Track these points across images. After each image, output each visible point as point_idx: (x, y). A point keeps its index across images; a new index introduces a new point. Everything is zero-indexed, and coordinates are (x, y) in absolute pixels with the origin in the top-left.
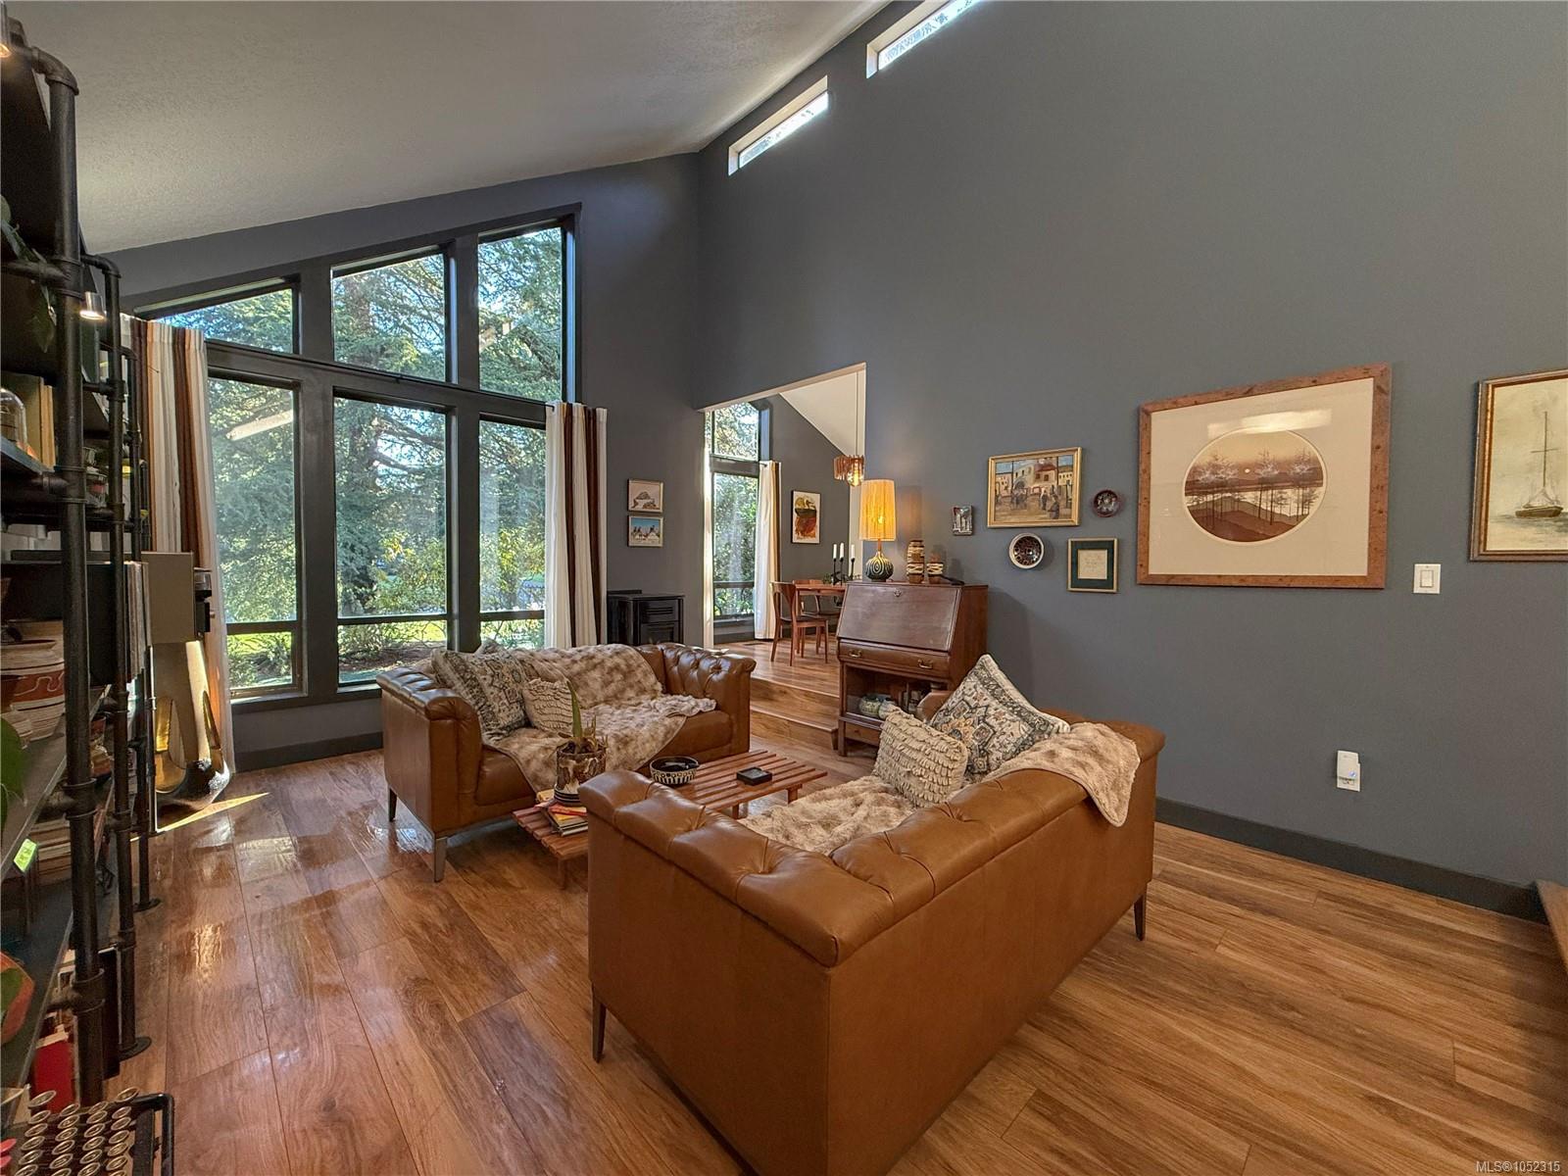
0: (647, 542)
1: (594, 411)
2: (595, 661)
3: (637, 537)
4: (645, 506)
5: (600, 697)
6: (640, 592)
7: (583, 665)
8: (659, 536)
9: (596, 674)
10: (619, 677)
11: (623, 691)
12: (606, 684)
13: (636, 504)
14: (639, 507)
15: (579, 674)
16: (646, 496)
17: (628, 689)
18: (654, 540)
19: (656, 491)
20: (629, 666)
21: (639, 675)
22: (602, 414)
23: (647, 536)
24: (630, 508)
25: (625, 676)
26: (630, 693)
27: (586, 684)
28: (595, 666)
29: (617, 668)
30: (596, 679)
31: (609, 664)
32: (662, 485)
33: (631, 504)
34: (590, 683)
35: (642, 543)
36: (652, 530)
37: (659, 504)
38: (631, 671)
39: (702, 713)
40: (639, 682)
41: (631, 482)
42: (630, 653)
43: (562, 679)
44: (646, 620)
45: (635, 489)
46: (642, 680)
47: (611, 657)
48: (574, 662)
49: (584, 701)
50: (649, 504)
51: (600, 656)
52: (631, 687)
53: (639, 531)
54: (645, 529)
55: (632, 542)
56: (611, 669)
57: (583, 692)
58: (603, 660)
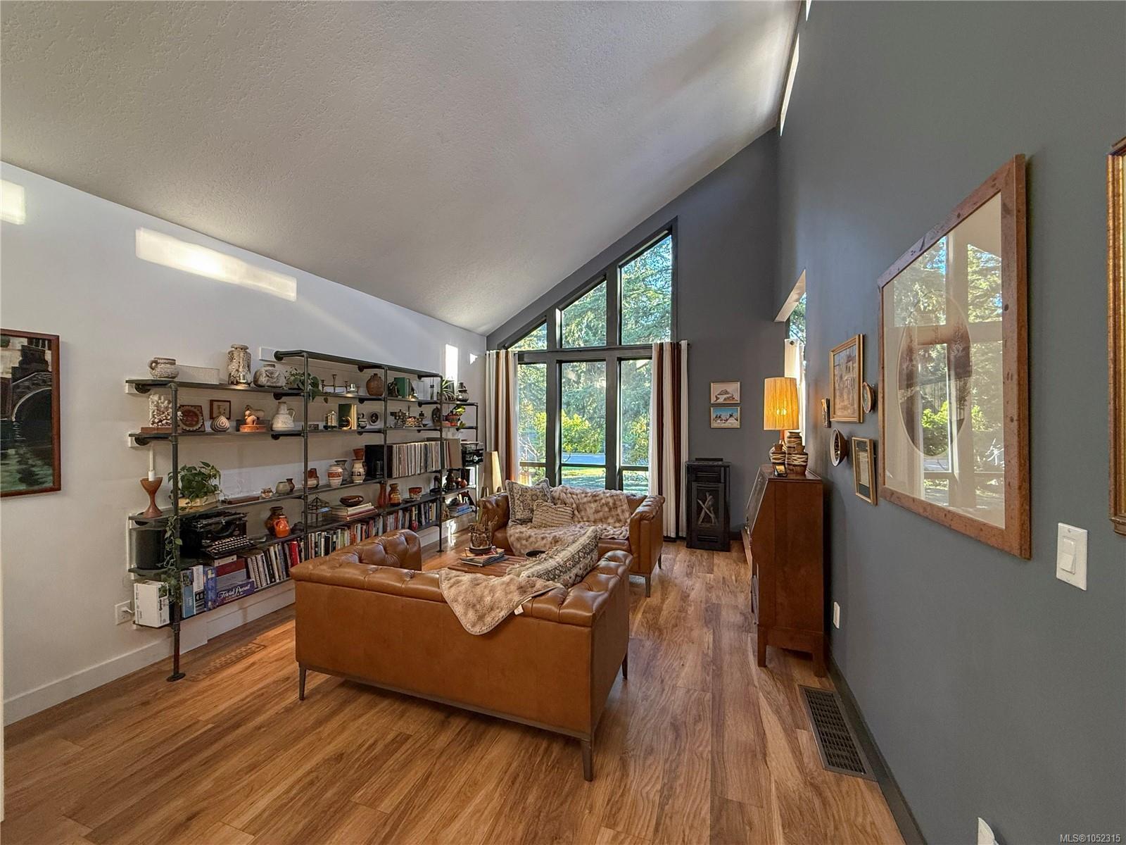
0: (727, 425)
1: (678, 343)
2: (597, 498)
3: (719, 421)
4: (725, 400)
5: (592, 519)
6: (721, 460)
7: (590, 499)
8: (737, 420)
9: (593, 505)
10: (607, 509)
11: (606, 518)
12: (597, 512)
13: (717, 398)
14: (721, 400)
15: (584, 503)
16: (727, 392)
17: (610, 518)
18: (733, 423)
19: (734, 388)
20: (614, 504)
21: (619, 511)
22: (684, 343)
23: (727, 420)
24: (712, 402)
25: (610, 510)
26: (611, 520)
27: (586, 510)
28: (596, 501)
29: (607, 504)
30: (592, 508)
31: (603, 501)
32: (739, 383)
33: (713, 400)
34: (588, 509)
35: (723, 425)
36: (731, 416)
37: (737, 397)
38: (615, 507)
39: (613, 538)
40: (618, 515)
41: (712, 384)
42: (621, 497)
43: (572, 504)
44: (697, 479)
45: (716, 388)
46: (620, 514)
47: (607, 497)
48: (586, 496)
49: (582, 518)
50: (728, 398)
51: (602, 495)
52: (613, 517)
53: (720, 417)
54: (725, 415)
55: (714, 425)
56: (603, 504)
57: (583, 513)
58: (602, 499)
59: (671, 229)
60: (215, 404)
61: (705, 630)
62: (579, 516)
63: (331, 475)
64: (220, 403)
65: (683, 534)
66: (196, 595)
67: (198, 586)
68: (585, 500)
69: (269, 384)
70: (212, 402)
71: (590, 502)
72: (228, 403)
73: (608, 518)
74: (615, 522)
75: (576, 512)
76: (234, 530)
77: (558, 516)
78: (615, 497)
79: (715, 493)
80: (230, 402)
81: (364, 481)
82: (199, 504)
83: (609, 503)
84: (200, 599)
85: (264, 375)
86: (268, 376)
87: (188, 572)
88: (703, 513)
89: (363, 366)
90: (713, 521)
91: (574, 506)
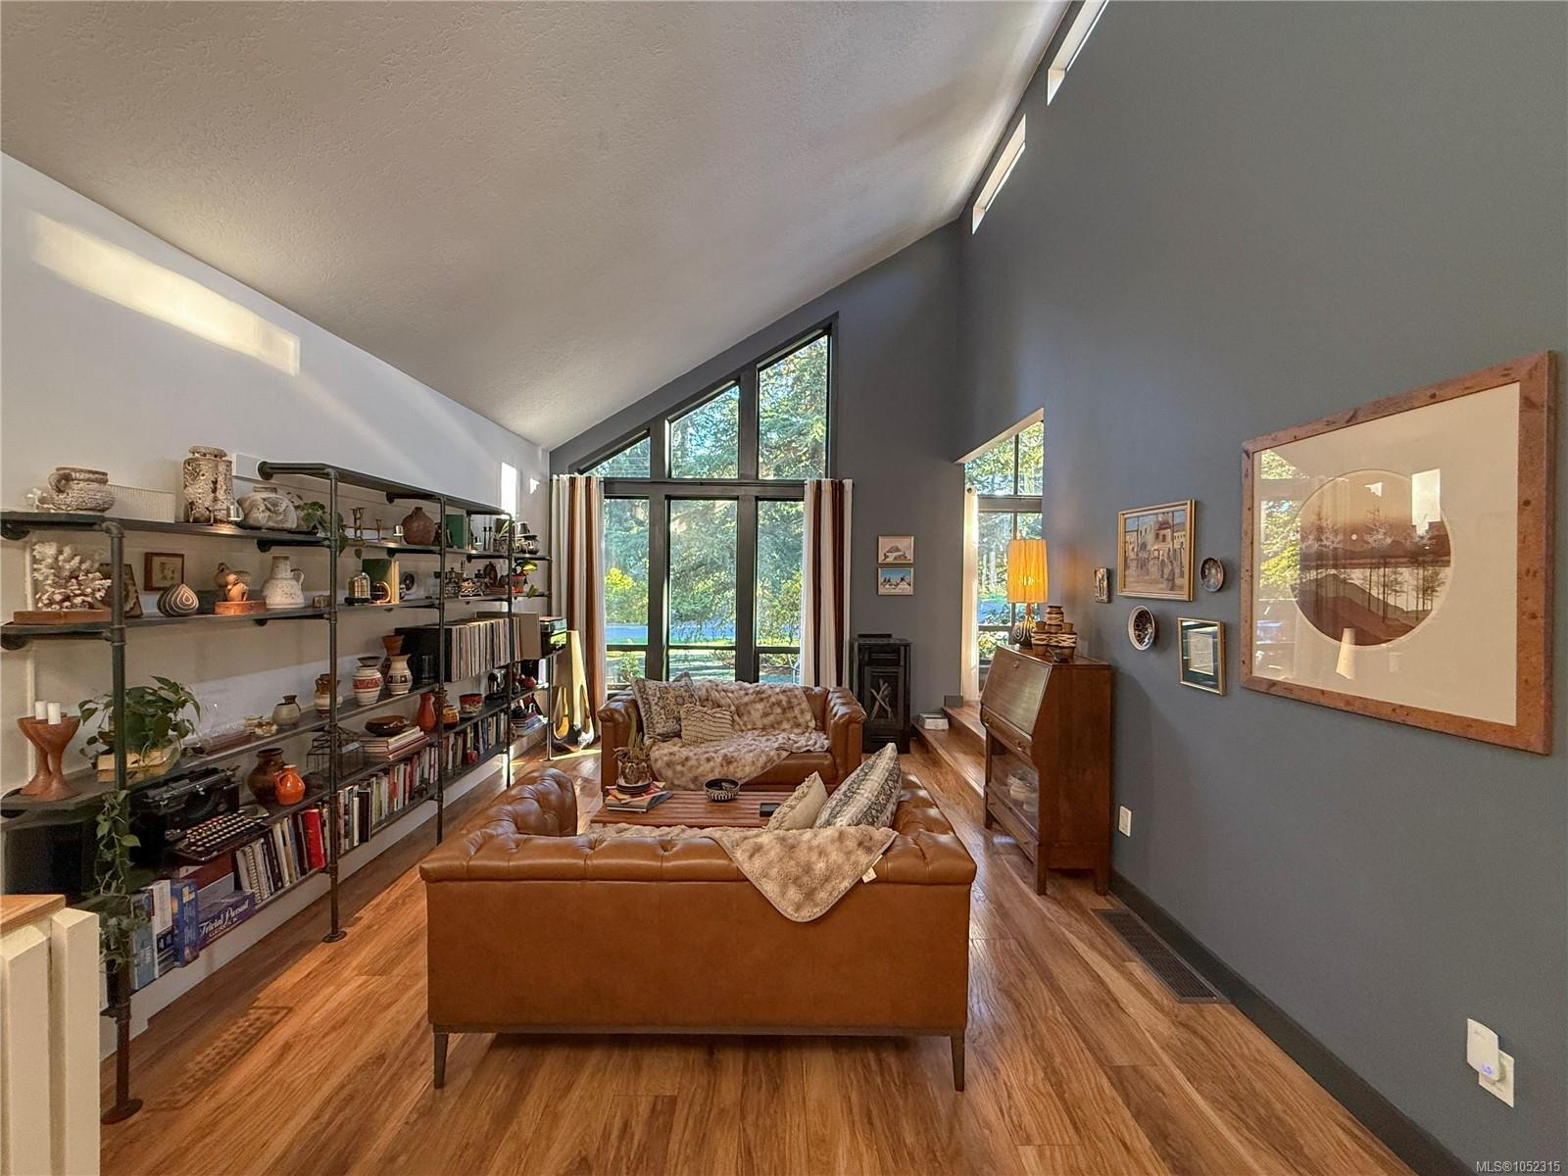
0: (897, 591)
1: (841, 482)
2: (763, 696)
3: (887, 586)
4: (895, 558)
5: (759, 724)
6: (889, 636)
7: (752, 697)
8: (910, 585)
9: (760, 706)
10: (779, 711)
11: (780, 723)
12: (765, 715)
13: (886, 557)
14: (890, 560)
15: (746, 704)
16: (897, 550)
17: (785, 721)
18: (905, 588)
19: (907, 544)
20: (789, 702)
21: (797, 711)
22: (848, 483)
23: (898, 584)
24: (880, 561)
25: (784, 711)
26: (786, 725)
27: (749, 713)
28: (762, 700)
29: (779, 703)
30: (758, 710)
31: (773, 699)
33: (881, 558)
34: (752, 712)
35: (892, 592)
36: (902, 579)
37: (910, 556)
38: (791, 707)
40: (796, 717)
41: (880, 538)
42: (797, 693)
43: (729, 706)
44: (872, 662)
45: (885, 544)
46: (799, 716)
47: (778, 694)
48: (747, 694)
49: (745, 725)
50: (900, 556)
51: (770, 692)
52: (788, 720)
53: (889, 581)
54: (895, 579)
55: (882, 591)
56: (774, 704)
57: (745, 718)
58: (770, 696)
59: (828, 330)
60: (157, 561)
62: (741, 723)
63: (358, 684)
64: (163, 559)
66: (159, 941)
67: (160, 923)
68: (746, 699)
69: (271, 524)
70: (148, 558)
71: (755, 702)
72: (181, 559)
73: (781, 722)
74: (792, 728)
75: (736, 717)
76: (218, 804)
77: (718, 725)
78: (788, 693)
79: (893, 681)
80: (182, 556)
81: (410, 691)
82: (159, 759)
83: (781, 701)
84: (166, 946)
85: (262, 508)
86: (269, 510)
87: (143, 897)
88: (877, 704)
89: (395, 492)
90: (890, 715)
91: (733, 708)
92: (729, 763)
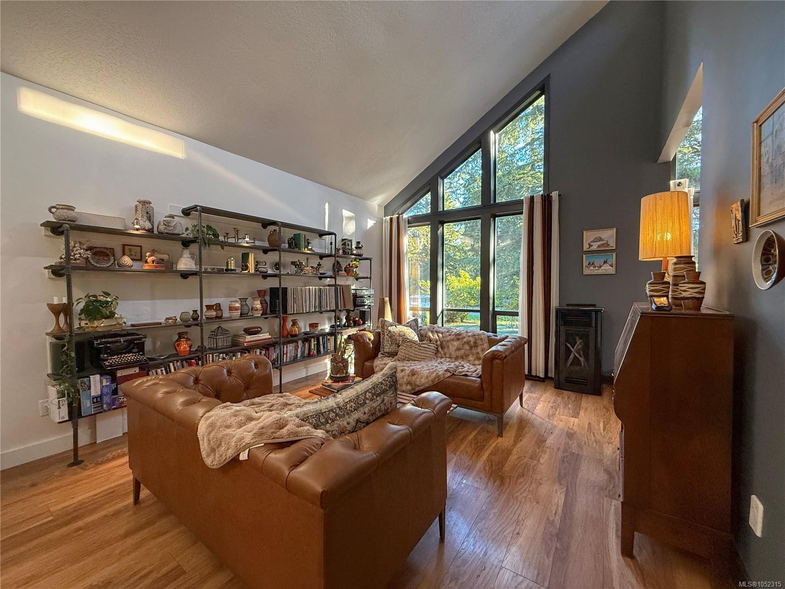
0: (600, 271)
1: (548, 195)
2: (460, 337)
3: (592, 268)
4: (599, 246)
5: (454, 355)
6: (594, 306)
7: (452, 337)
8: (612, 266)
9: (456, 343)
10: (468, 347)
11: (467, 356)
12: (458, 349)
13: (590, 246)
14: (595, 247)
15: (448, 341)
16: (601, 239)
17: (471, 355)
18: (608, 269)
19: (609, 235)
20: (475, 343)
21: (479, 350)
22: (555, 195)
23: (601, 267)
24: (585, 249)
25: (471, 348)
26: (471, 358)
27: (448, 347)
28: (458, 339)
29: (468, 343)
30: (454, 346)
31: (465, 340)
32: (615, 229)
33: (586, 247)
34: (450, 347)
35: (596, 272)
36: (605, 262)
37: (612, 244)
38: (476, 345)
39: (466, 375)
40: (478, 353)
41: (585, 232)
42: (482, 337)
43: (437, 341)
44: (566, 323)
45: (589, 236)
46: (480, 352)
47: (469, 336)
48: (450, 335)
49: (445, 354)
50: (602, 245)
51: (464, 335)
52: (473, 355)
53: (593, 264)
54: (598, 261)
55: (586, 271)
56: (465, 343)
57: (446, 350)
58: (464, 338)
59: (543, 89)
60: (126, 247)
61: (556, 487)
62: (442, 353)
63: (231, 309)
64: (130, 247)
65: (551, 374)
66: (93, 399)
67: (95, 391)
68: (449, 338)
69: (166, 231)
70: (124, 246)
71: (453, 340)
72: (140, 248)
73: (469, 355)
74: (475, 360)
75: (440, 349)
76: (133, 348)
77: (421, 351)
78: (477, 337)
79: (585, 337)
81: (262, 315)
82: (102, 325)
83: (470, 341)
84: (97, 402)
86: (166, 225)
87: (86, 379)
88: (572, 356)
89: (266, 223)
90: (583, 364)
91: (439, 343)
92: (413, 374)
